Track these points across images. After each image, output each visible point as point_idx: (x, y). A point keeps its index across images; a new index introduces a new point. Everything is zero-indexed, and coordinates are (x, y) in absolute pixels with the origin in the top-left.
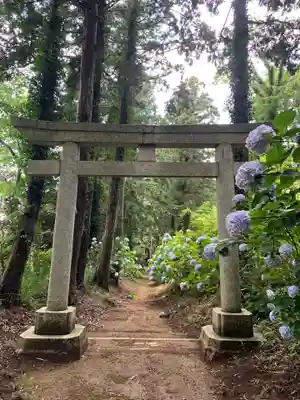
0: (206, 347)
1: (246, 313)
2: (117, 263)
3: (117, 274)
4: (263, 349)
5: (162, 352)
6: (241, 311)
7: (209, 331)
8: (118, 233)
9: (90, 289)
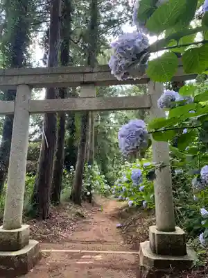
0: (141, 264)
1: (180, 231)
2: (89, 185)
3: (89, 193)
4: (195, 268)
5: (103, 267)
6: (174, 230)
7: (145, 248)
8: (90, 163)
9: (66, 205)
